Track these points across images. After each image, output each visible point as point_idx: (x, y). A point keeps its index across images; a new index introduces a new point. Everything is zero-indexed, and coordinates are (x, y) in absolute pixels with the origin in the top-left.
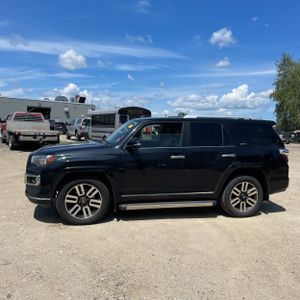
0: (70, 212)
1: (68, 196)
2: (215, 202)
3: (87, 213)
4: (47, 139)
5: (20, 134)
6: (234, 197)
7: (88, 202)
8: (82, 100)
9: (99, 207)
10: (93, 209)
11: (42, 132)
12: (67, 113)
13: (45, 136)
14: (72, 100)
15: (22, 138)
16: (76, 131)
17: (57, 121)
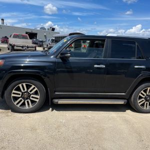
0: (15, 103)
1: (14, 91)
2: (126, 101)
3: (28, 104)
4: (29, 49)
5: (14, 45)
6: (140, 97)
7: (30, 96)
8: (53, 29)
9: (37, 100)
10: (33, 102)
11: (26, 45)
12: (45, 36)
13: (28, 47)
14: (48, 29)
15: (15, 48)
16: (47, 45)
17: (40, 40)
